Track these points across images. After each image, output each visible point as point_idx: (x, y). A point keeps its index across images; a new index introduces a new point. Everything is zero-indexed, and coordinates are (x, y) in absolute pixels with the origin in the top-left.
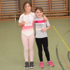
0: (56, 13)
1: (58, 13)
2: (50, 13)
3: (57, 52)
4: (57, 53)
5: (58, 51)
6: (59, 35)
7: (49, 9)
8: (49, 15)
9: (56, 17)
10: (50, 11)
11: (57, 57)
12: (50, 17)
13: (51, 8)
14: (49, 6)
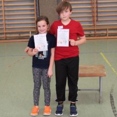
0: (106, 30)
1: (110, 29)
2: (94, 30)
3: (113, 102)
4: (114, 105)
5: (114, 100)
6: (114, 70)
7: (94, 21)
8: (93, 32)
9: (106, 37)
10: (94, 26)
11: (114, 112)
12: (94, 36)
13: (97, 21)
14: (93, 16)
